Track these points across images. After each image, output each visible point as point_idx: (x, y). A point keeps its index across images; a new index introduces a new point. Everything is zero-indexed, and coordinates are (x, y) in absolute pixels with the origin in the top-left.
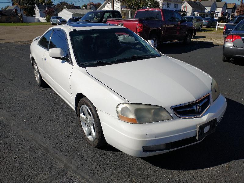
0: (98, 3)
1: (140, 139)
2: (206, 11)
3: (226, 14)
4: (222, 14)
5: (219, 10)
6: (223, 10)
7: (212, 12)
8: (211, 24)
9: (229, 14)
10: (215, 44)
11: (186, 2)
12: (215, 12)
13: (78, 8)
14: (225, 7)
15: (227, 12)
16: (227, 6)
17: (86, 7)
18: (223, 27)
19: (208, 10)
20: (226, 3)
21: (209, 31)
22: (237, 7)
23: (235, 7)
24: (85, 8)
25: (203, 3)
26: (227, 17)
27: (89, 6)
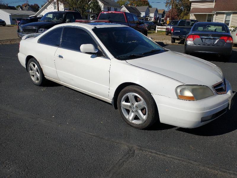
0: (35, 4)
1: (200, 112)
2: (142, 16)
3: (158, 19)
4: (155, 18)
5: (152, 15)
6: (155, 15)
7: (147, 16)
8: (150, 27)
9: (160, 19)
10: (165, 44)
11: (124, 7)
12: (149, 17)
13: (12, 8)
14: (157, 12)
15: (158, 17)
16: (158, 12)
17: (22, 8)
18: (165, 30)
19: (143, 14)
20: (157, 9)
21: (151, 33)
22: (166, 13)
23: (164, 12)
24: (20, 9)
25: (138, 8)
26: (158, 21)
27: (25, 6)
